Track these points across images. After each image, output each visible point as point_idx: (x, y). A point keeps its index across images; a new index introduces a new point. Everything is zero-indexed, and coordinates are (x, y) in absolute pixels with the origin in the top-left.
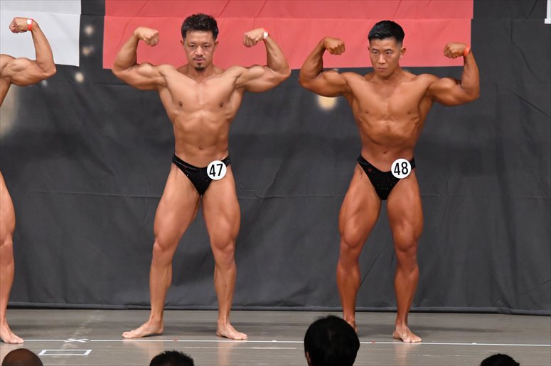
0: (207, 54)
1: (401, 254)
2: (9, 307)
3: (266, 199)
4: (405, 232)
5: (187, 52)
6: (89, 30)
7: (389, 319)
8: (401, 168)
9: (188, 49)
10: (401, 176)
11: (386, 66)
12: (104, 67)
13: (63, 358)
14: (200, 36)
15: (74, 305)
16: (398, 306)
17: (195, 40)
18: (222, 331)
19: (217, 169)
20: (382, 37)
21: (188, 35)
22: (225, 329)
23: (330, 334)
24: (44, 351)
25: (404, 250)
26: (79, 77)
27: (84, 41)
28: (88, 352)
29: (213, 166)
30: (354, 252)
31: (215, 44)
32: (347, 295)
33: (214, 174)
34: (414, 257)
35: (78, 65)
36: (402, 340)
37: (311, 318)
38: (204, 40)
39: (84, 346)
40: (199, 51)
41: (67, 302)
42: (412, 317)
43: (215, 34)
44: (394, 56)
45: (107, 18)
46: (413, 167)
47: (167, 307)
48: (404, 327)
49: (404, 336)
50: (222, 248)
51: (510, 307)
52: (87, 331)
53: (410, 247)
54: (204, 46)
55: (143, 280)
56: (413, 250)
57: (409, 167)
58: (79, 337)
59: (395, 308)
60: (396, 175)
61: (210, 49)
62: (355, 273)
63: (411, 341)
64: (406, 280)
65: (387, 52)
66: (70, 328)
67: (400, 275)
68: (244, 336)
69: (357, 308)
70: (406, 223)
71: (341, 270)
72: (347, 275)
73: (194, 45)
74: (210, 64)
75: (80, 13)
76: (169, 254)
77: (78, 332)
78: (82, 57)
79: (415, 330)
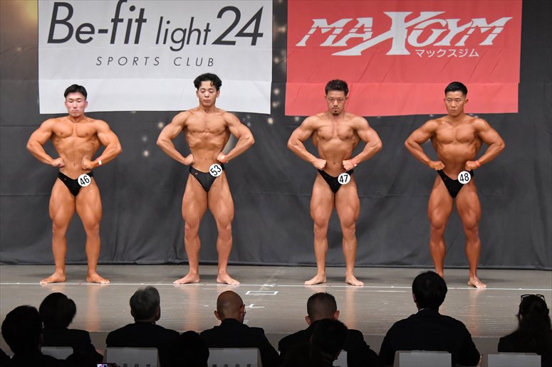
0: (340, 106)
1: (468, 233)
2: (228, 264)
3: (387, 197)
4: (470, 218)
5: (328, 104)
6: (277, 92)
7: (464, 273)
8: (464, 177)
9: (329, 101)
10: (465, 182)
11: (456, 109)
12: (286, 114)
13: (260, 296)
14: (336, 94)
15: (267, 264)
16: (470, 265)
17: (333, 96)
18: (348, 280)
19: (344, 178)
20: (454, 90)
21: (329, 93)
22: (350, 279)
23: (428, 282)
24: (249, 292)
25: (470, 229)
26: (270, 121)
27: (273, 98)
28: (276, 292)
29: (342, 177)
30: (440, 231)
31: (346, 99)
32: (437, 259)
33: (342, 181)
34: (477, 233)
35: (269, 113)
36: (475, 287)
37: (416, 273)
38: (339, 96)
39: (274, 289)
40: (336, 103)
41: (263, 261)
42: (479, 272)
43: (346, 93)
44: (461, 103)
45: (287, 84)
46: (471, 176)
47: (327, 265)
48: (475, 278)
49: (476, 283)
50: (348, 227)
51: (543, 266)
52: (275, 280)
53: (475, 226)
54: (339, 100)
55: (311, 249)
56: (476, 228)
57: (469, 176)
58: (270, 283)
59: (468, 266)
60: (461, 182)
61: (343, 102)
62: (441, 244)
63: (481, 287)
64: (474, 248)
65: (456, 100)
66: (265, 278)
67: (469, 246)
68: (362, 283)
69: (445, 266)
70: (471, 212)
71: (433, 244)
72: (438, 247)
73: (332, 99)
74: (343, 111)
75: (271, 81)
76: (324, 230)
77: (269, 281)
78: (272, 109)
79: (482, 280)
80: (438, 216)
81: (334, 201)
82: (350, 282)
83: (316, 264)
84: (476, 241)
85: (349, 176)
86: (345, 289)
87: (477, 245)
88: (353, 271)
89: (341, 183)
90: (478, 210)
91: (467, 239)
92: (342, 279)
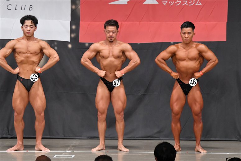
0: (114, 35)
1: (196, 117)
2: (42, 138)
3: (144, 95)
4: (197, 108)
5: (106, 35)
6: (74, 27)
7: (193, 143)
8: (193, 82)
9: (107, 33)
10: (193, 85)
11: (188, 39)
12: (80, 42)
13: (63, 159)
14: (111, 28)
15: (68, 137)
16: (196, 138)
17: (109, 29)
18: (119, 148)
19: (117, 83)
20: (187, 27)
21: (107, 28)
22: (121, 147)
24: (56, 156)
25: (197, 115)
26: (70, 46)
27: (72, 31)
28: (73, 156)
29: (115, 82)
30: (178, 117)
31: (118, 32)
33: (116, 84)
34: (201, 118)
35: (69, 41)
36: (200, 152)
38: (113, 30)
39: (72, 154)
40: (111, 34)
41: (65, 136)
42: (203, 143)
43: (118, 28)
44: (191, 35)
45: (80, 22)
46: (198, 81)
47: (106, 138)
48: (200, 146)
49: (200, 150)
50: (119, 114)
52: (72, 148)
53: (199, 113)
54: (113, 32)
55: (96, 128)
56: (200, 115)
57: (196, 81)
58: (69, 150)
60: (191, 85)
61: (115, 33)
62: (179, 125)
63: (203, 152)
65: (189, 33)
66: (66, 147)
67: (195, 125)
68: (128, 150)
69: (180, 139)
70: (197, 104)
71: (173, 125)
72: (176, 127)
73: (109, 32)
74: (115, 39)
75: (70, 20)
76: (104, 116)
77: (69, 148)
78: (71, 38)
79: (204, 148)
80: (176, 107)
81: (110, 97)
82: (120, 149)
83: (99, 138)
84: (200, 123)
85: (119, 82)
86: (117, 153)
87: (200, 125)
88: (122, 142)
89: (114, 86)
90: (202, 103)
91: (194, 121)
92: (116, 147)
